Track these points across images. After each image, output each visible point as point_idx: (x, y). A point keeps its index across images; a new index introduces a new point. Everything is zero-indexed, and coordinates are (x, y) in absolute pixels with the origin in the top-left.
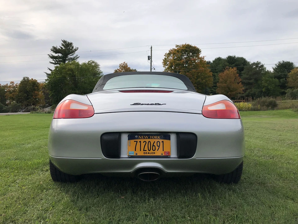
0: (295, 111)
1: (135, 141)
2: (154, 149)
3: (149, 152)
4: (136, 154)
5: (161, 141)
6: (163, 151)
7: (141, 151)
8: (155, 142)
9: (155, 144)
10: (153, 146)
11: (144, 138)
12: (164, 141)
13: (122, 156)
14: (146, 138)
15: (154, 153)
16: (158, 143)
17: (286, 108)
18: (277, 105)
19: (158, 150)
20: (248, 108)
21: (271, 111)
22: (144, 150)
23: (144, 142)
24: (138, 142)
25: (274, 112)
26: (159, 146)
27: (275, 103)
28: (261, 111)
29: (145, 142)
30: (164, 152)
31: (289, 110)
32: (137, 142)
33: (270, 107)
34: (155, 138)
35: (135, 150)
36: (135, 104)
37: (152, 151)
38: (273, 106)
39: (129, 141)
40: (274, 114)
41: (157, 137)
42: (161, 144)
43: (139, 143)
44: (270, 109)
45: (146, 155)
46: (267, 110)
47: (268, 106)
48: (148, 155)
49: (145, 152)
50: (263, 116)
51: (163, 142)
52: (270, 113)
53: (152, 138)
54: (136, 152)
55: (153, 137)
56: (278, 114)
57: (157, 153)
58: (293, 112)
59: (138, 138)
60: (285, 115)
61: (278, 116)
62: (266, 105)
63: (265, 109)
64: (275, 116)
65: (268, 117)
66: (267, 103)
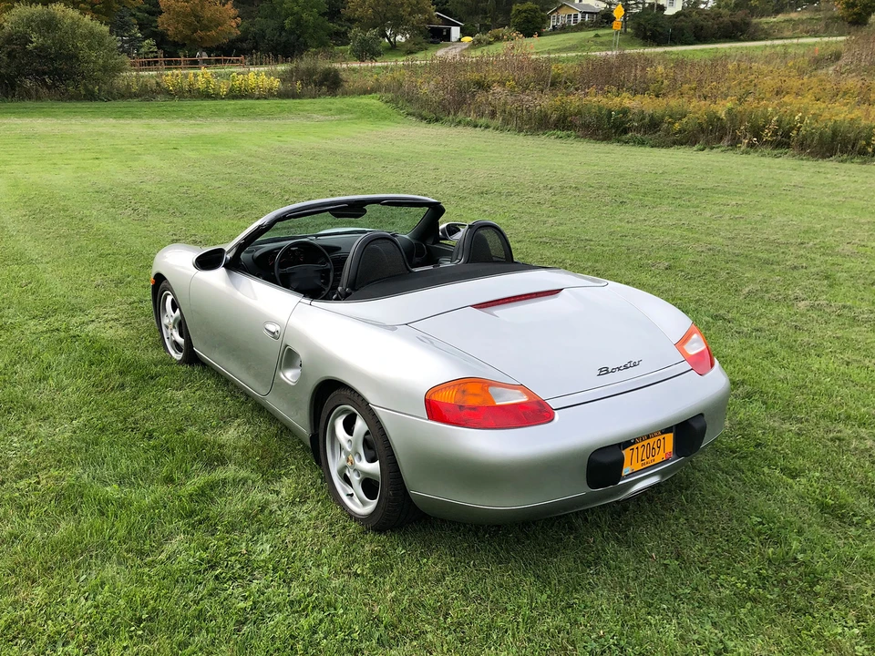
0: (387, 102)
1: (630, 450)
2: (653, 455)
3: (648, 460)
4: (633, 470)
5: (661, 436)
7: (638, 462)
8: (654, 442)
9: (655, 446)
10: (653, 448)
11: (643, 441)
12: (666, 435)
15: (654, 460)
16: (659, 442)
17: (365, 92)
18: (341, 80)
19: (658, 454)
20: (271, 89)
21: (329, 99)
22: (641, 460)
23: (641, 447)
25: (338, 102)
26: (660, 447)
27: (336, 72)
28: (305, 101)
30: (664, 454)
31: (373, 98)
32: (633, 449)
33: (324, 89)
35: (631, 464)
36: (604, 371)
37: (650, 458)
38: (331, 84)
40: (341, 111)
41: (658, 434)
42: (662, 441)
43: (636, 450)
44: (324, 94)
45: (643, 467)
46: (319, 96)
47: (319, 84)
48: (647, 466)
49: (643, 462)
50: (315, 115)
51: (664, 438)
52: (329, 106)
53: (651, 437)
54: (633, 466)
55: (653, 435)
56: (350, 112)
57: (658, 459)
58: (382, 104)
59: (634, 443)
60: (367, 114)
61: (351, 116)
62: (315, 82)
63: (313, 92)
64: (344, 117)
65: (327, 118)
66: (318, 76)
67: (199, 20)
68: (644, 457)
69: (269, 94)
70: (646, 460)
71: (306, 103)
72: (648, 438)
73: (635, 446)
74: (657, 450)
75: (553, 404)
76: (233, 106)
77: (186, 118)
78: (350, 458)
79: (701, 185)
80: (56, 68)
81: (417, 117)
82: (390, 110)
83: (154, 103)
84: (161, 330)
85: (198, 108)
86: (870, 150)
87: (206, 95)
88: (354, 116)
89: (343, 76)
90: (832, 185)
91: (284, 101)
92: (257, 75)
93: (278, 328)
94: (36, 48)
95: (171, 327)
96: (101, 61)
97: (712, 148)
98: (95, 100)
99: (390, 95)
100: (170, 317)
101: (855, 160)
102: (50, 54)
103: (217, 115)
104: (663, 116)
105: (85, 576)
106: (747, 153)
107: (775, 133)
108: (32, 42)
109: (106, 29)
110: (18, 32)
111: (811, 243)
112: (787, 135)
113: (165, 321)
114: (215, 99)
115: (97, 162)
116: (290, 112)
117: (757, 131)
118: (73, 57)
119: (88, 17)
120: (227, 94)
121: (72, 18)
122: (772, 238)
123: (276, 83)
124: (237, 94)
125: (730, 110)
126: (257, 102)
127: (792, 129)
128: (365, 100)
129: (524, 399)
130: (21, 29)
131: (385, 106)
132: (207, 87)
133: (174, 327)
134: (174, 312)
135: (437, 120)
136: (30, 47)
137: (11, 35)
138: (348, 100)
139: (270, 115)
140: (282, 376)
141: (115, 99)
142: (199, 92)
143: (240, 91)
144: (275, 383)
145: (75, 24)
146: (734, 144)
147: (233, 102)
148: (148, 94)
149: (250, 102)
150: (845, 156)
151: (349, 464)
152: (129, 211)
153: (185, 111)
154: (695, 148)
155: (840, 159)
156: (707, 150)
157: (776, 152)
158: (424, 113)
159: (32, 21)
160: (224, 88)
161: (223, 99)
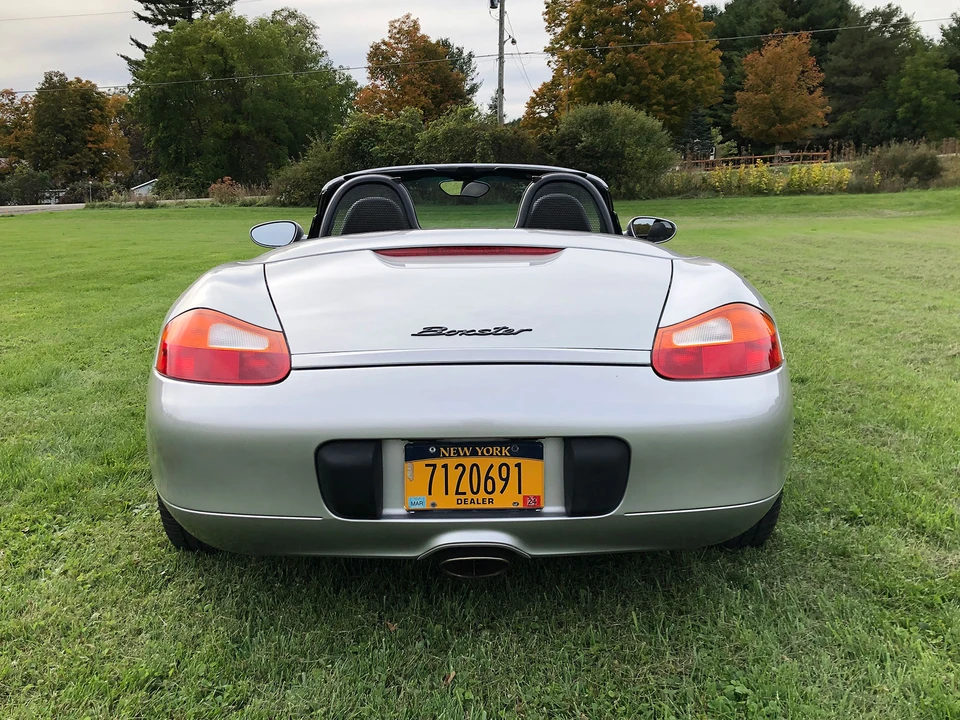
1: (427, 465)
2: (490, 490)
3: (475, 497)
4: (433, 505)
5: (512, 462)
6: (520, 493)
7: (447, 493)
8: (492, 466)
9: (494, 473)
10: (488, 477)
11: (459, 455)
12: (524, 462)
13: (386, 511)
14: (465, 455)
15: (491, 501)
16: (504, 468)
18: (942, 169)
19: (502, 492)
20: (840, 183)
21: (916, 193)
22: (457, 493)
23: (456, 468)
24: (439, 467)
25: (928, 196)
26: (506, 480)
27: (934, 162)
28: (881, 195)
29: (461, 468)
30: (521, 496)
32: (434, 466)
33: (914, 180)
34: (492, 455)
35: (430, 493)
36: (426, 333)
37: (482, 494)
38: (926, 174)
39: (409, 464)
40: (927, 206)
41: (501, 452)
42: (514, 471)
43: (440, 473)
44: (912, 187)
45: (463, 506)
46: (904, 189)
47: (907, 175)
48: (473, 506)
49: (462, 497)
50: (886, 211)
51: (518, 465)
52: (911, 200)
53: (483, 454)
54: (433, 498)
55: (488, 451)
56: (939, 206)
57: (501, 501)
59: (437, 455)
61: (940, 211)
62: (901, 172)
63: (896, 185)
64: (928, 212)
65: (903, 214)
66: (906, 165)
67: (777, 110)
68: (465, 486)
69: (839, 188)
70: (469, 496)
71: (882, 198)
72: (474, 454)
73: (439, 462)
74: (500, 484)
75: (298, 359)
76: (785, 202)
77: (723, 215)
80: (601, 167)
83: (695, 201)
85: (741, 205)
87: (757, 191)
88: (945, 211)
89: (945, 166)
91: (853, 196)
94: (584, 147)
96: (646, 158)
98: (634, 199)
102: (597, 152)
103: (760, 212)
108: (581, 142)
109: (660, 124)
110: (571, 132)
114: (767, 195)
116: (855, 208)
118: (618, 155)
119: (643, 113)
120: (782, 190)
121: (625, 114)
123: (848, 176)
126: (817, 197)
130: (574, 129)
132: (760, 182)
136: (579, 146)
137: (563, 135)
138: (944, 193)
139: (827, 211)
141: (654, 198)
142: (750, 188)
143: (800, 185)
145: (628, 120)
147: (787, 198)
148: (689, 192)
149: (807, 198)
153: (725, 208)
159: (586, 120)
160: (781, 182)
161: (776, 195)
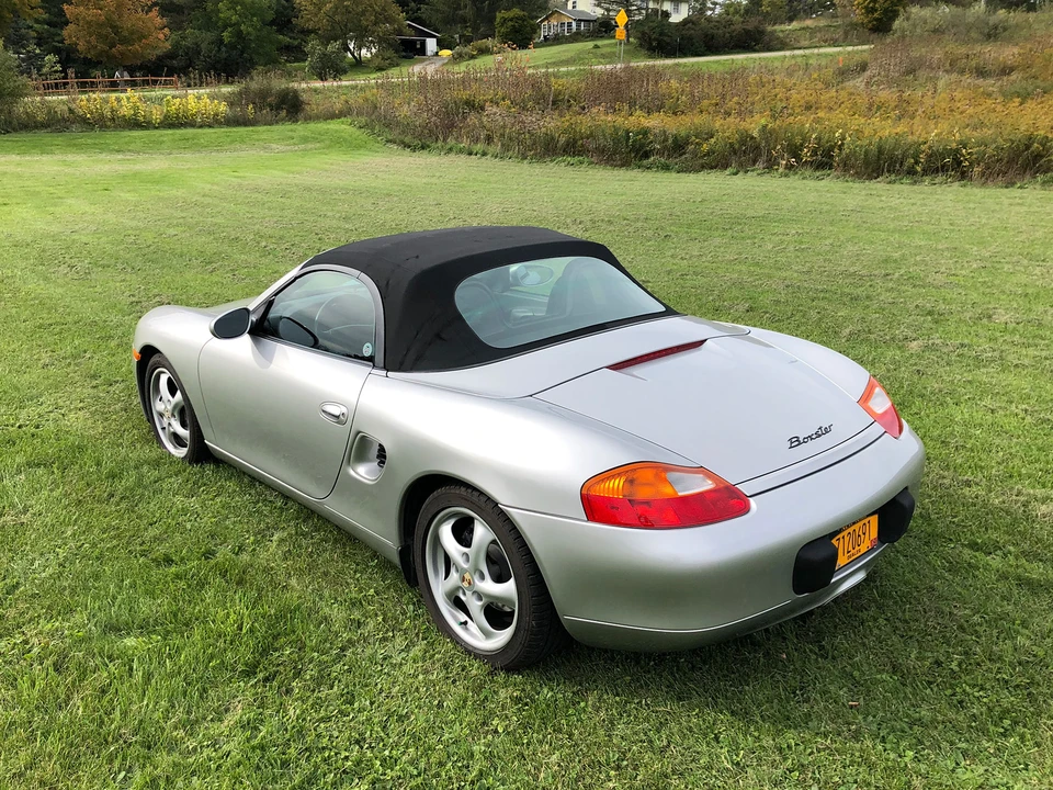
0: (360, 127)
1: (837, 539)
2: (859, 544)
5: (867, 521)
6: (869, 539)
7: (844, 555)
8: (860, 528)
9: (861, 532)
10: (858, 535)
11: (849, 527)
12: (871, 519)
15: (860, 551)
16: (864, 526)
17: (333, 116)
18: (302, 102)
19: (863, 543)
20: (216, 115)
21: (289, 126)
22: (848, 552)
25: (301, 129)
26: (865, 534)
27: (295, 92)
28: (260, 128)
29: (849, 535)
31: (343, 123)
33: (284, 113)
34: (860, 520)
36: (795, 442)
37: (857, 548)
38: (290, 107)
40: (305, 140)
42: (868, 526)
43: (842, 541)
44: (283, 120)
45: (850, 560)
46: (277, 123)
47: (277, 108)
49: (850, 554)
50: (274, 146)
52: (291, 134)
53: (857, 522)
56: (315, 140)
57: (864, 549)
58: (354, 129)
59: (838, 533)
60: (338, 143)
61: (318, 145)
62: (270, 105)
63: (269, 118)
64: (310, 146)
65: (289, 148)
66: (273, 98)
67: (116, 31)
68: (850, 548)
69: (215, 122)
70: (852, 551)
71: (262, 132)
73: (839, 536)
75: (746, 489)
76: (171, 137)
78: (467, 576)
79: (750, 213)
81: (399, 145)
82: (364, 137)
83: (68, 135)
84: (151, 419)
85: (126, 139)
86: (919, 169)
87: (135, 124)
88: (322, 145)
89: (304, 97)
90: (891, 208)
91: (234, 129)
92: (199, 98)
93: (344, 410)
95: (169, 414)
97: (746, 172)
99: (363, 120)
100: (165, 403)
101: (904, 181)
103: (151, 149)
104: (688, 136)
105: (123, 773)
106: (786, 176)
107: (814, 153)
111: (897, 275)
112: (828, 153)
113: (158, 406)
114: (146, 128)
115: (5, 208)
116: (242, 142)
117: (795, 151)
120: (161, 122)
122: (851, 270)
123: (223, 107)
124: (175, 122)
125: (765, 127)
126: (200, 130)
127: (831, 149)
128: (333, 125)
129: (708, 485)
131: (358, 132)
132: (135, 114)
133: (173, 415)
134: (173, 394)
135: (423, 148)
138: (312, 126)
139: (218, 146)
140: (352, 472)
141: (15, 130)
142: (125, 120)
143: (178, 118)
144: (339, 483)
146: (771, 165)
147: (170, 132)
148: (58, 124)
149: (190, 131)
150: (893, 177)
151: (466, 584)
152: (64, 269)
153: (109, 145)
154: (727, 172)
155: (888, 180)
156: (741, 174)
157: (818, 174)
158: (407, 140)
160: (157, 115)
161: (157, 128)
